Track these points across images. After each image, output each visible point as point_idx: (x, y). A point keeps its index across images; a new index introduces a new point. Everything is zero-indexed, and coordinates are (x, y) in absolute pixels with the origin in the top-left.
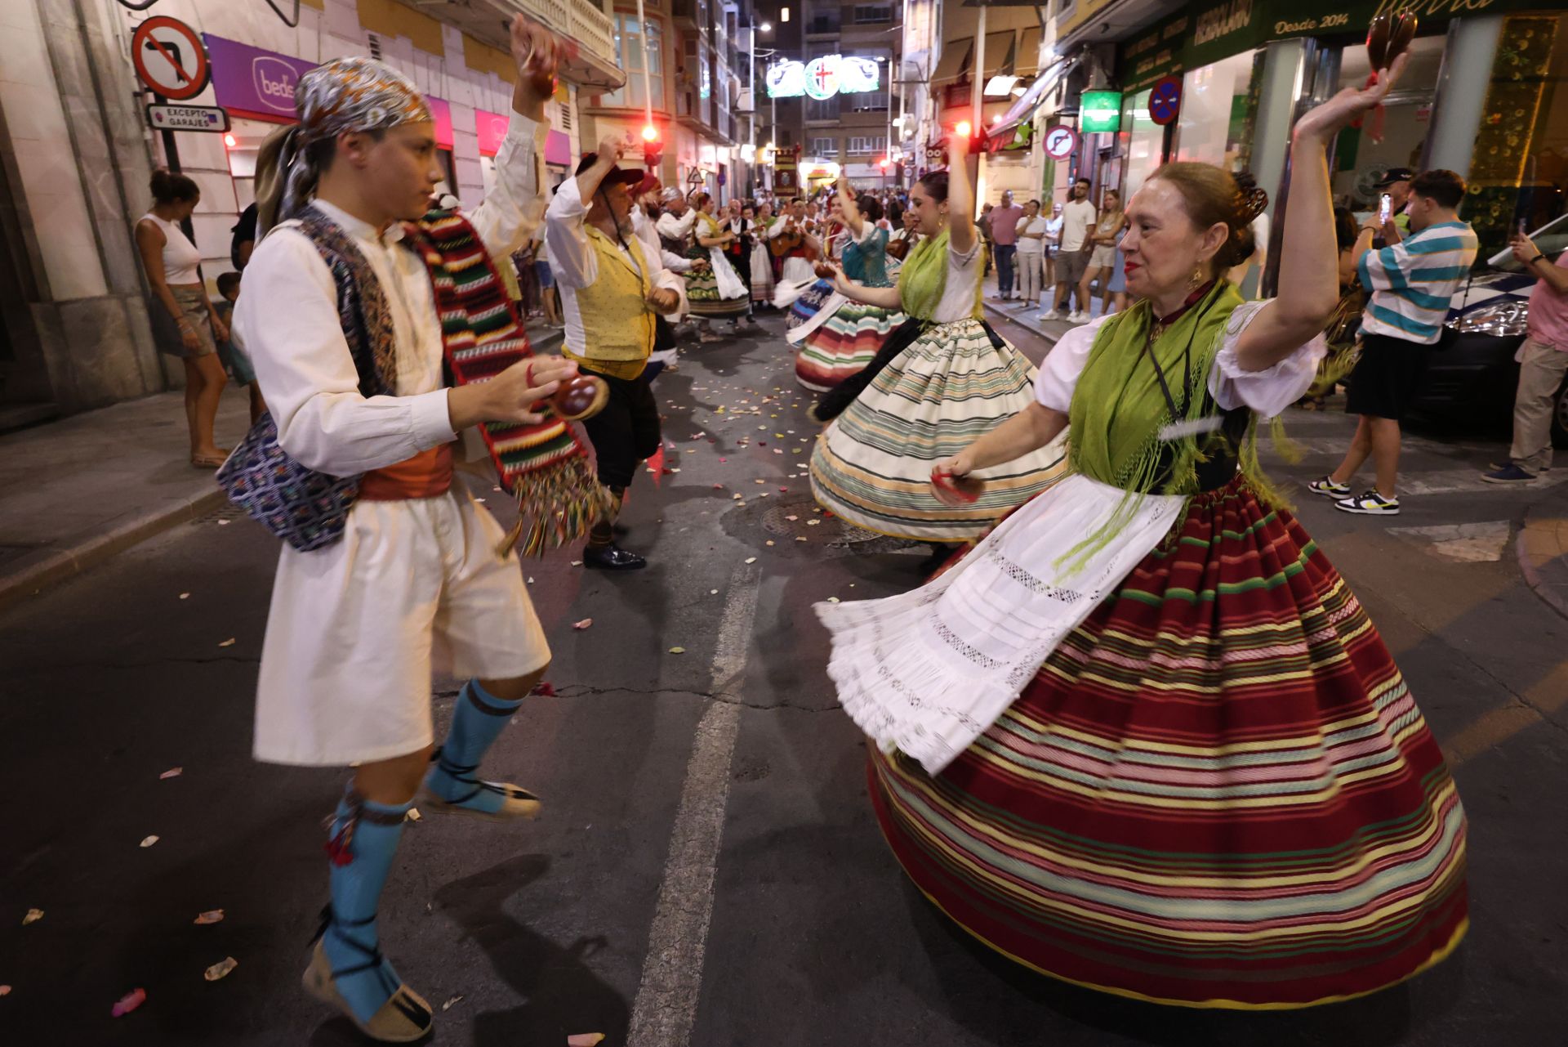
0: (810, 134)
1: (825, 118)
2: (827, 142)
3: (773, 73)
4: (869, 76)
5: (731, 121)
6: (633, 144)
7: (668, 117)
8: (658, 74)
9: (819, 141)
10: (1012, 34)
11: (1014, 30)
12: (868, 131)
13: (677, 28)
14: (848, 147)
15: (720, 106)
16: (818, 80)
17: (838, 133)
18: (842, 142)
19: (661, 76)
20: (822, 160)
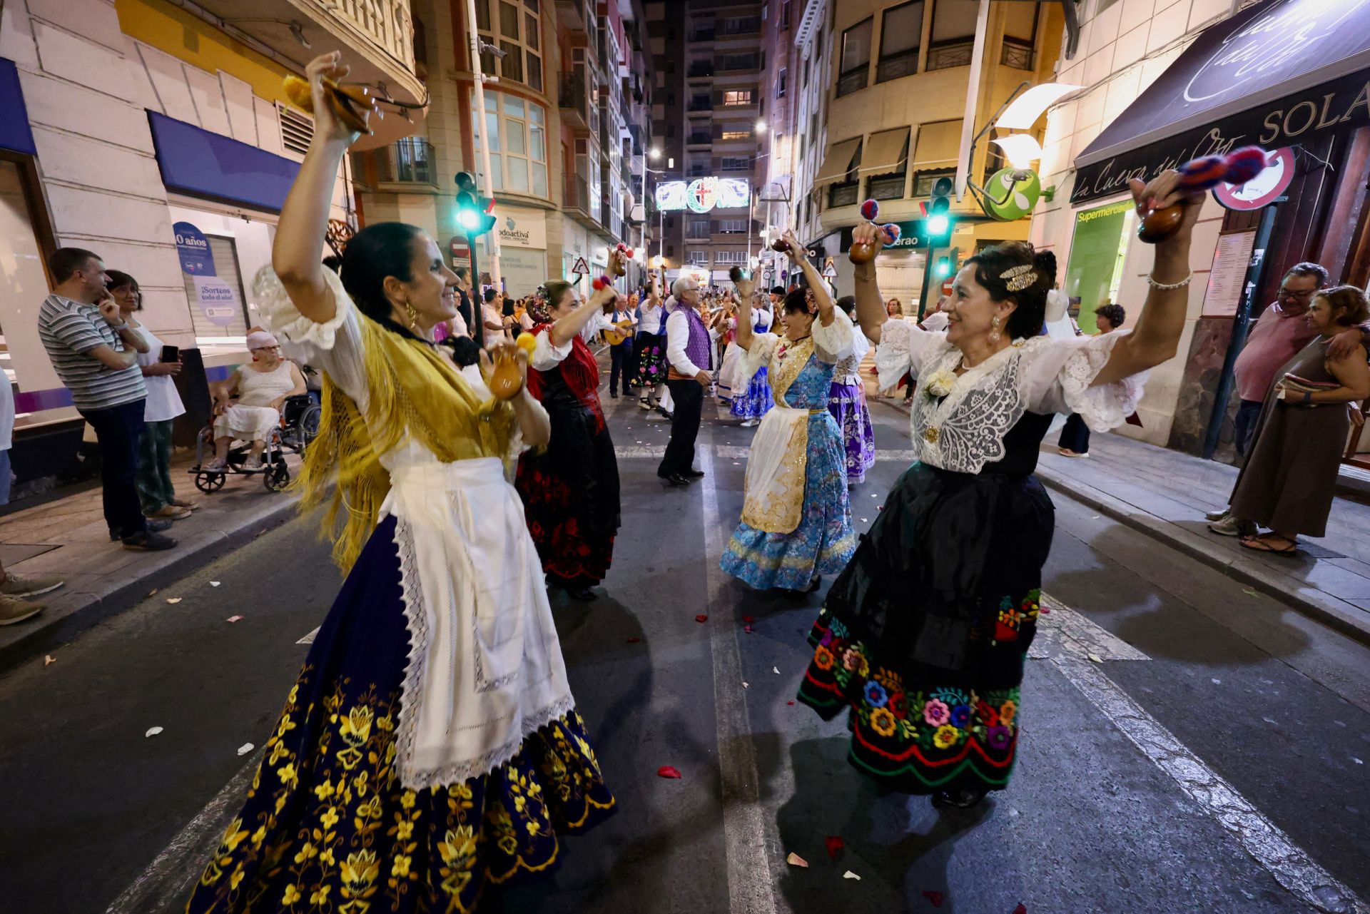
0: (688, 249)
1: (699, 237)
2: (700, 254)
3: (661, 191)
4: (741, 195)
5: (623, 226)
6: (514, 231)
7: (553, 207)
8: (542, 162)
9: (694, 254)
10: (907, 130)
11: (909, 127)
12: (731, 248)
13: (565, 121)
14: (715, 258)
15: (613, 209)
16: (698, 197)
17: (708, 248)
18: (711, 254)
19: (546, 164)
20: (696, 267)
